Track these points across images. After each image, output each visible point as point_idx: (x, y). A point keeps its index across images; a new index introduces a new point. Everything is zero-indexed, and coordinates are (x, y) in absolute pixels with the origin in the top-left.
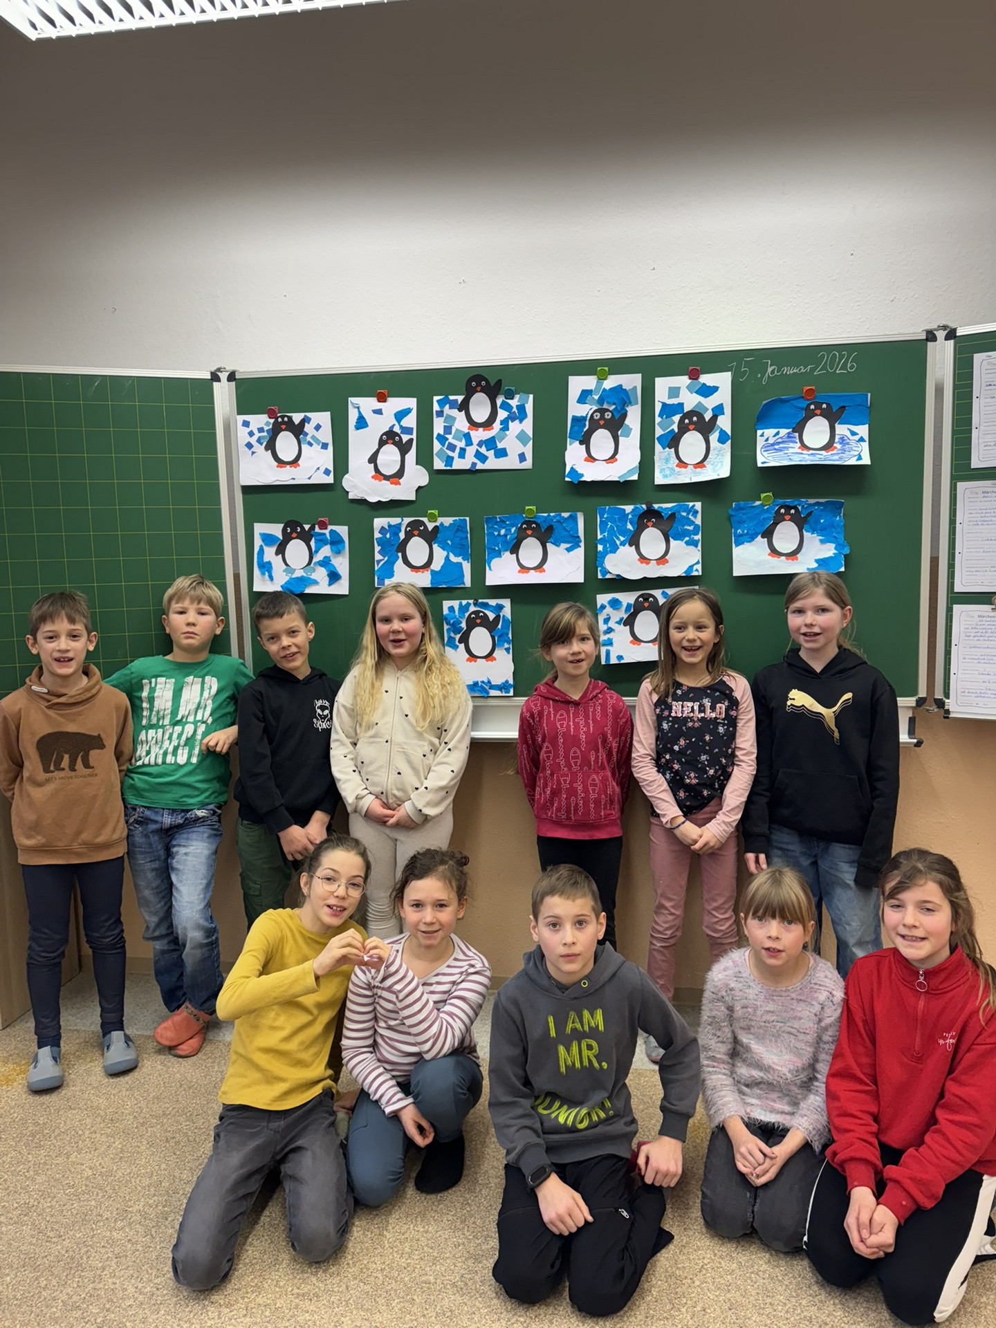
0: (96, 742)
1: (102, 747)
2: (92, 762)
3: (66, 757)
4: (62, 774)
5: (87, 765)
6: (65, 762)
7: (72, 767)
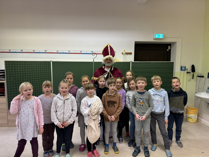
0: (116, 102)
1: (116, 103)
2: (115, 106)
3: (111, 105)
4: (110, 107)
5: (114, 106)
6: (111, 106)
7: (112, 106)
